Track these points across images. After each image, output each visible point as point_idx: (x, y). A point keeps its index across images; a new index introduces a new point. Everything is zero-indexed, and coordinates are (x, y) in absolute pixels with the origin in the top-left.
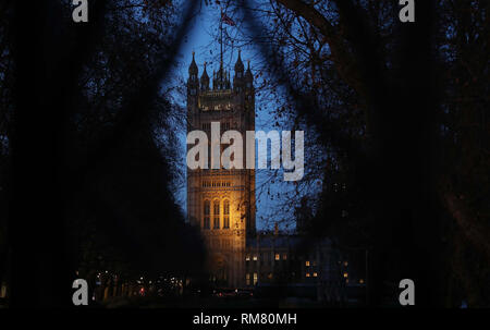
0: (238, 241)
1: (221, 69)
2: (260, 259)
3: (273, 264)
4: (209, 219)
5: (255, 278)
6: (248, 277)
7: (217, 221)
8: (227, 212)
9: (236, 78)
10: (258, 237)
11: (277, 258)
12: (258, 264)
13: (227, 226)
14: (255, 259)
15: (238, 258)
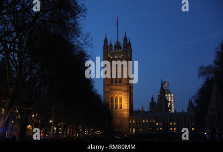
0: (126, 114)
1: (118, 42)
2: (136, 122)
3: (142, 124)
4: (113, 105)
5: (134, 131)
6: (131, 130)
7: (117, 106)
8: (121, 101)
9: (124, 44)
10: (135, 112)
11: (144, 121)
12: (135, 124)
13: (121, 108)
14: (134, 122)
15: (126, 121)
